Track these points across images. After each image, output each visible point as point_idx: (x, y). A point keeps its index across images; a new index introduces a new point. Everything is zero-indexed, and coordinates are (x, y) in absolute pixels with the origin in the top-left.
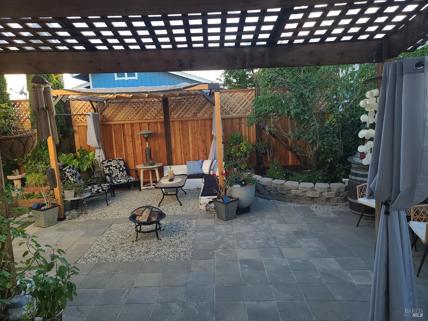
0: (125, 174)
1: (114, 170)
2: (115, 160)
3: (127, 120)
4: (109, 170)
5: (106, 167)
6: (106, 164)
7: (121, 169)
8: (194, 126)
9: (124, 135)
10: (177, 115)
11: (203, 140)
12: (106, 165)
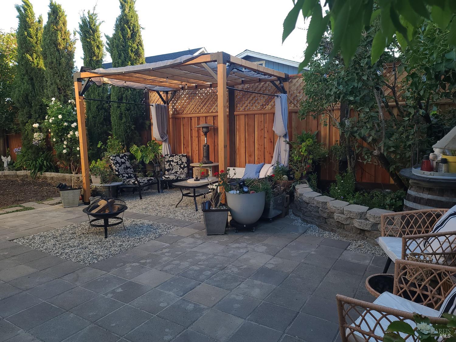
0: (185, 172)
1: (175, 165)
2: (178, 155)
3: (195, 113)
4: (169, 165)
5: (167, 162)
6: (167, 158)
7: (182, 166)
8: (261, 122)
9: (191, 130)
10: (243, 107)
11: (270, 139)
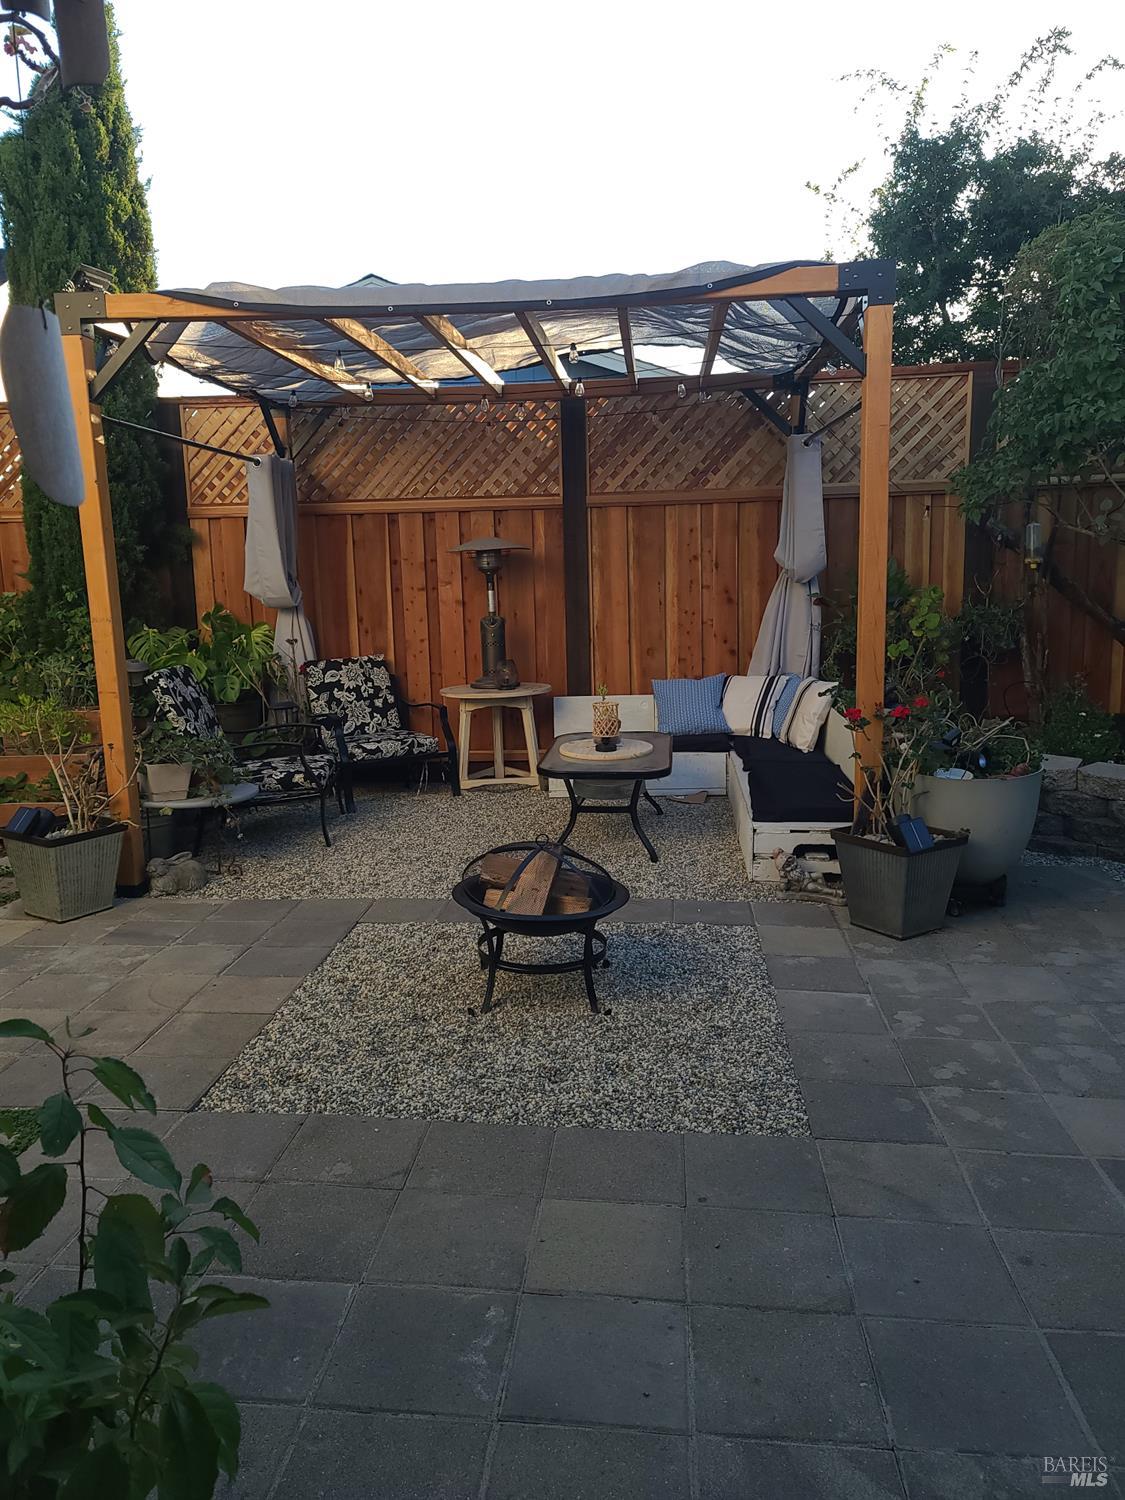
0: (394, 725)
1: (351, 703)
2: (354, 662)
3: (410, 496)
4: (329, 703)
5: (319, 689)
6: (317, 675)
7: (379, 703)
8: (691, 531)
9: (394, 562)
10: (619, 480)
11: (727, 592)
12: (318, 683)
